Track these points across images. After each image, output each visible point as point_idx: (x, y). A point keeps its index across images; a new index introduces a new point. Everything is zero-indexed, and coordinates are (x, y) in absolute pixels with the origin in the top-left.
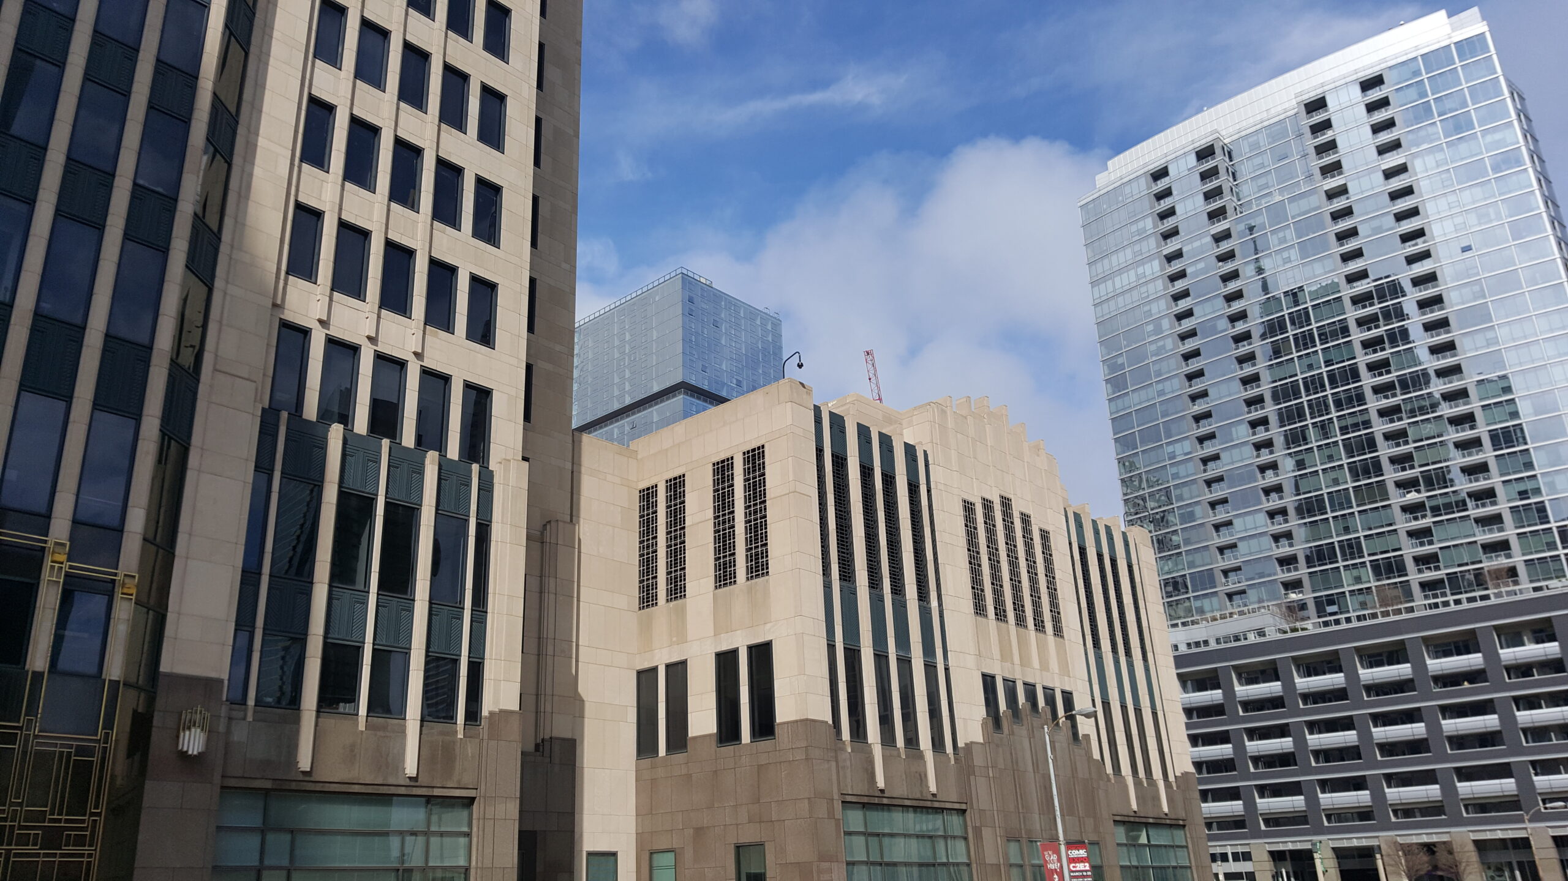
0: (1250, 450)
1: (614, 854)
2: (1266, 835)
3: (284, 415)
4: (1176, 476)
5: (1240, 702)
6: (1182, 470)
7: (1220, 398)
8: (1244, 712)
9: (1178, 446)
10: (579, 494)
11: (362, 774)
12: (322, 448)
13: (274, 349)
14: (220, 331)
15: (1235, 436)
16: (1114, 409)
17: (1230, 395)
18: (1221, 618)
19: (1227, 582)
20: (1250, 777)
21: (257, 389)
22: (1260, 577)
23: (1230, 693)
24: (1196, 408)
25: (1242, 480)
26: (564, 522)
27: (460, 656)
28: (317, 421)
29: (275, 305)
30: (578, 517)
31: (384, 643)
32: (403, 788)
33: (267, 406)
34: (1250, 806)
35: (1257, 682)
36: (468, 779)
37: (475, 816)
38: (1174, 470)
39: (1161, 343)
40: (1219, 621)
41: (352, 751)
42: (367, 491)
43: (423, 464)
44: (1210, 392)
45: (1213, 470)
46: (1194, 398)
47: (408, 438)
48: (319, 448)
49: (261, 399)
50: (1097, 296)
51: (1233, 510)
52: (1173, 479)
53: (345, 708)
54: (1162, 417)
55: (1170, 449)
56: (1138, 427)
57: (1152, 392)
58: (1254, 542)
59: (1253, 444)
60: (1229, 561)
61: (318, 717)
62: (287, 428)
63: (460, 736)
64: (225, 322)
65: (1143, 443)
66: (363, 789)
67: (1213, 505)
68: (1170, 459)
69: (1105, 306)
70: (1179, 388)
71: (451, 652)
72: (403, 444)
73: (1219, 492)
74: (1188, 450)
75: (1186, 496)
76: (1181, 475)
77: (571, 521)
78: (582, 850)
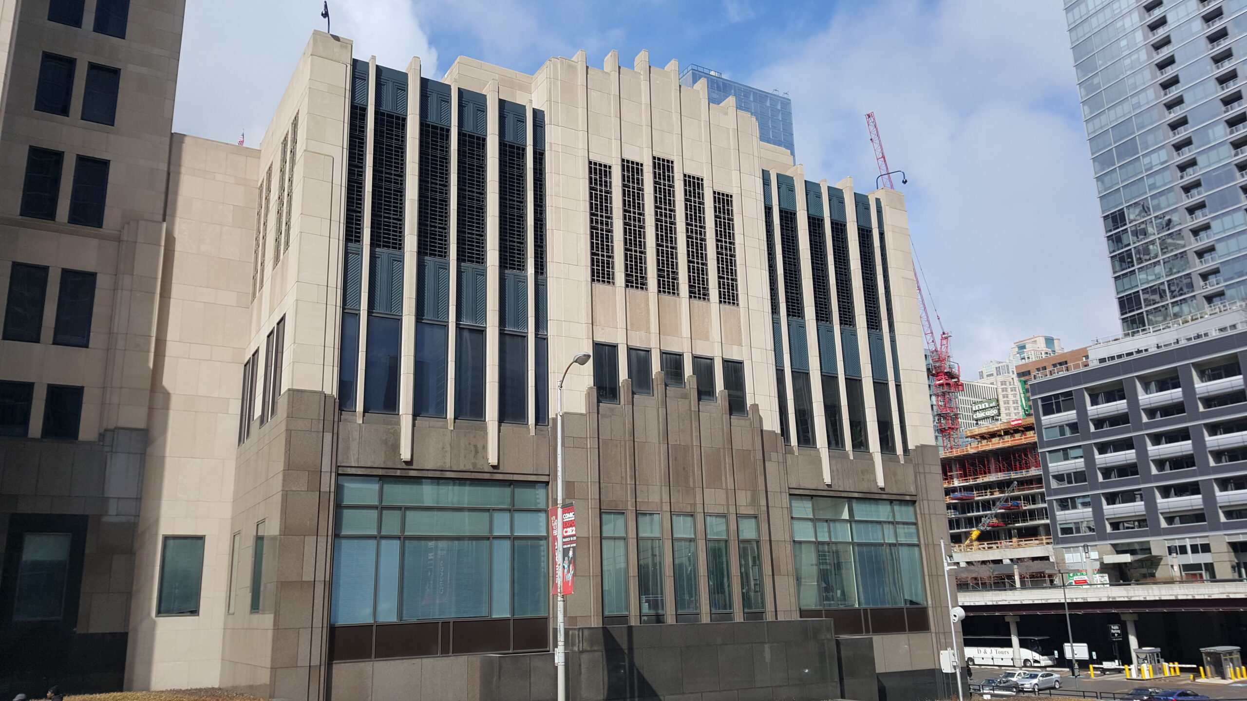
0: (1228, 150)
1: (201, 538)
2: (1226, 526)
4: (1152, 187)
5: (1200, 398)
6: (1159, 180)
7: (1196, 102)
8: (1205, 408)
9: (1154, 156)
10: (176, 193)
15: (1211, 137)
16: (1091, 129)
17: (1206, 97)
18: (1192, 320)
19: (1206, 284)
20: (1209, 471)
22: (1239, 277)
23: (1190, 390)
24: (1172, 115)
25: (1219, 181)
26: (153, 221)
30: (174, 215)
34: (1210, 499)
35: (1220, 377)
38: (1151, 181)
39: (1134, 57)
40: (1190, 323)
44: (1186, 98)
45: (1191, 176)
46: (1170, 106)
50: (1071, 20)
51: (1210, 213)
52: (1150, 190)
54: (1138, 130)
55: (1147, 160)
56: (1115, 143)
57: (1127, 107)
58: (1232, 242)
59: (1231, 143)
60: (1209, 263)
65: (1120, 158)
67: (1191, 210)
68: (1147, 170)
69: (1080, 29)
70: (1154, 97)
73: (1197, 197)
74: (1165, 158)
75: (1162, 205)
76: (1158, 184)
78: (156, 534)
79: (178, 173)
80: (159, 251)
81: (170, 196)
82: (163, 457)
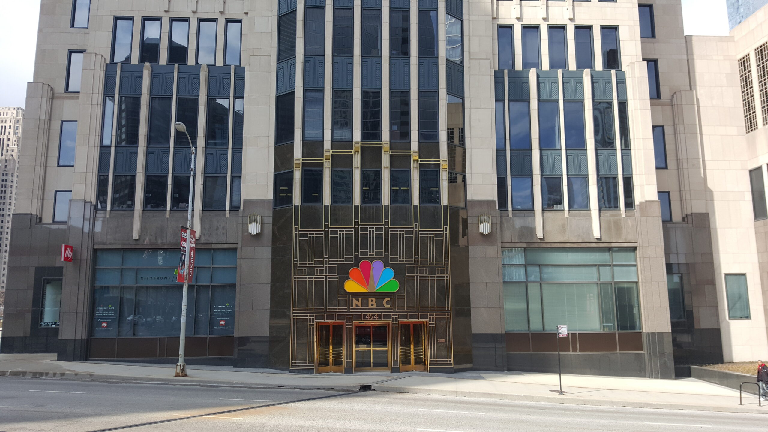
1: (744, 275)
3: (506, 71)
10: (694, 72)
11: (571, 238)
12: (527, 83)
13: (497, 40)
14: (469, 40)
21: (490, 62)
26: (685, 91)
27: (618, 175)
28: (523, 70)
29: (493, 18)
30: (695, 86)
31: (573, 173)
32: (594, 244)
33: (497, 69)
36: (630, 238)
37: (638, 256)
41: (563, 227)
42: (553, 99)
43: (582, 77)
47: (572, 66)
48: (526, 83)
49: (493, 67)
53: (557, 207)
61: (543, 213)
62: (508, 78)
63: (623, 216)
64: (471, 35)
66: (572, 245)
71: (612, 174)
72: (570, 70)
77: (691, 89)
78: (720, 273)
79: (693, 59)
80: (694, 108)
81: (691, 74)
82: (716, 229)
